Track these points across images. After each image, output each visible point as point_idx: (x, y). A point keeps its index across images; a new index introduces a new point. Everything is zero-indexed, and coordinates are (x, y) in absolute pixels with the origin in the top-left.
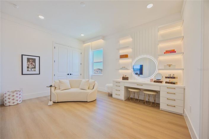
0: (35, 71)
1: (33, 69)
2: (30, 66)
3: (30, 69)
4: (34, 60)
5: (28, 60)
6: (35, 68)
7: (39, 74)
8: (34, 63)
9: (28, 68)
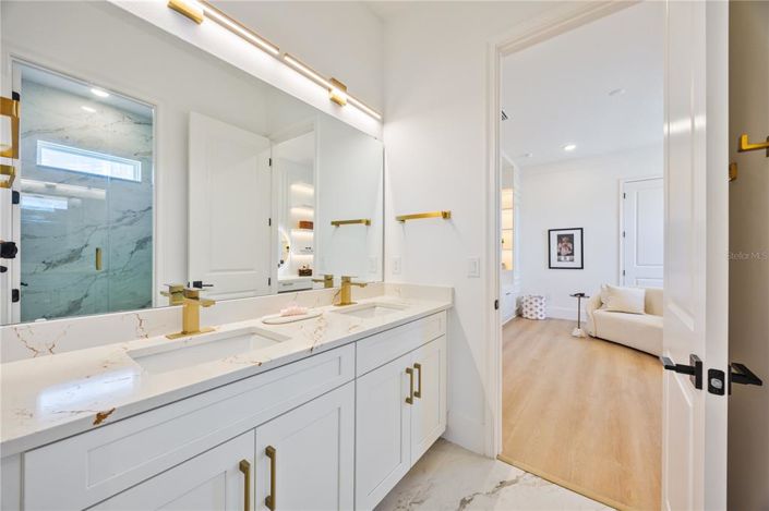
0: (572, 260)
1: (568, 258)
2: (564, 251)
3: (562, 258)
4: (571, 238)
5: (560, 238)
6: (572, 254)
7: (582, 268)
8: (570, 245)
9: (559, 254)
